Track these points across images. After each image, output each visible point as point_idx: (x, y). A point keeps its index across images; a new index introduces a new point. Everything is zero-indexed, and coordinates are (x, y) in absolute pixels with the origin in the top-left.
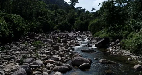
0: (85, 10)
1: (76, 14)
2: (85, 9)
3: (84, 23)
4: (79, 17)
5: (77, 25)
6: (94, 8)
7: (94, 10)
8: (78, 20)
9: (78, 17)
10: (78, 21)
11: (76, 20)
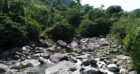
0: (93, 8)
1: (82, 11)
2: (93, 6)
3: (95, 23)
4: (88, 15)
5: (84, 26)
6: (103, 5)
7: (103, 7)
8: (85, 19)
9: (86, 15)
10: (86, 21)
11: (83, 19)
